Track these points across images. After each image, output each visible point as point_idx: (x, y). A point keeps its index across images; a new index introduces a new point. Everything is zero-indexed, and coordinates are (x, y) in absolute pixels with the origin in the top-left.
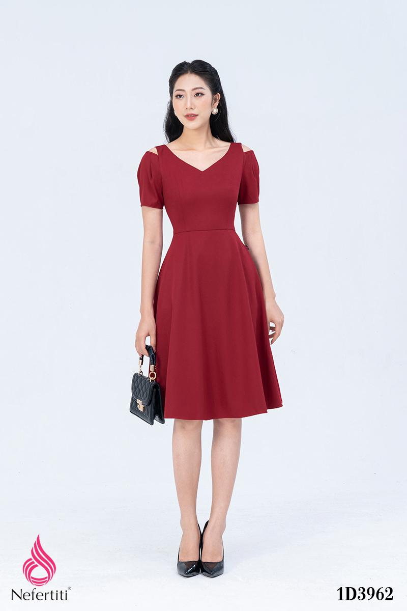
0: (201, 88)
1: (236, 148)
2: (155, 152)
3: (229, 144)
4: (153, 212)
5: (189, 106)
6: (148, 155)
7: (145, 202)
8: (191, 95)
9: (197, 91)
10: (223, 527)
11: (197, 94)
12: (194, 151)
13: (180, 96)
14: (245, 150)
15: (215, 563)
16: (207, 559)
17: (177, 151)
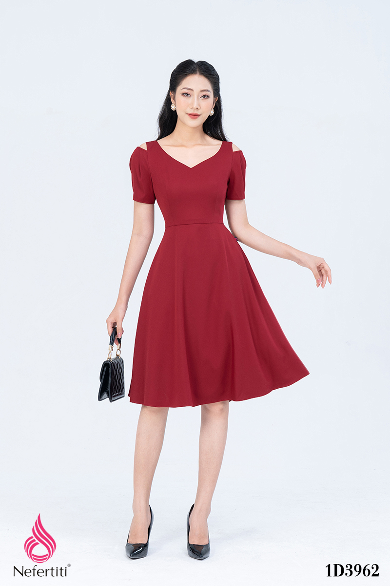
0: (207, 91)
1: (227, 146)
2: (145, 148)
3: (221, 142)
4: (144, 207)
5: (195, 106)
6: (139, 151)
7: (136, 198)
8: (198, 96)
9: (204, 93)
10: (208, 511)
11: (204, 96)
12: (184, 148)
13: (187, 95)
14: (234, 150)
15: (202, 546)
16: (195, 541)
17: (166, 147)
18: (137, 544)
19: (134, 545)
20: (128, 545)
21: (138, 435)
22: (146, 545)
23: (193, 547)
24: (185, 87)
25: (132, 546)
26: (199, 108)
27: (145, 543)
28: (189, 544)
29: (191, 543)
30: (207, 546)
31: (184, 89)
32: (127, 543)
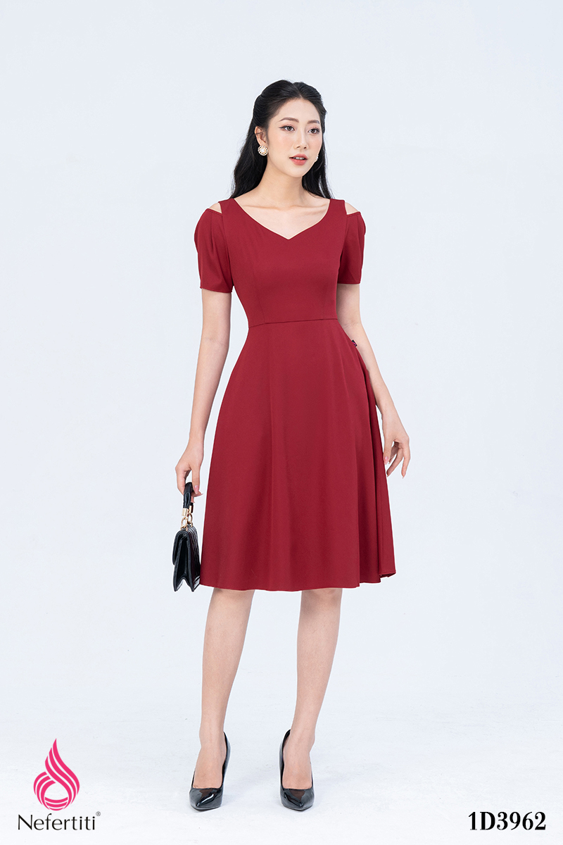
0: (317, 121)
1: (337, 206)
2: (218, 209)
3: (327, 201)
4: (218, 298)
5: (303, 144)
6: (209, 213)
7: (205, 285)
8: (305, 131)
9: (313, 126)
10: (311, 740)
11: (313, 130)
12: (276, 211)
13: (290, 128)
14: (349, 212)
15: (302, 791)
16: (291, 784)
17: (250, 208)
18: (206, 789)
19: (202, 790)
20: (193, 790)
21: (208, 631)
22: (220, 791)
23: (289, 793)
24: (286, 117)
25: (198, 792)
26: (307, 147)
27: (218, 787)
28: (283, 789)
29: (286, 787)
30: (310, 790)
31: (284, 119)
32: (192, 788)
